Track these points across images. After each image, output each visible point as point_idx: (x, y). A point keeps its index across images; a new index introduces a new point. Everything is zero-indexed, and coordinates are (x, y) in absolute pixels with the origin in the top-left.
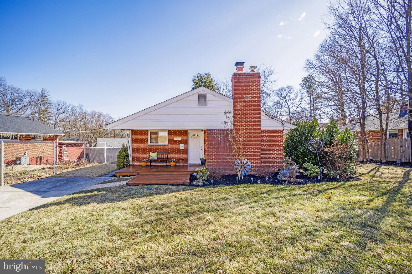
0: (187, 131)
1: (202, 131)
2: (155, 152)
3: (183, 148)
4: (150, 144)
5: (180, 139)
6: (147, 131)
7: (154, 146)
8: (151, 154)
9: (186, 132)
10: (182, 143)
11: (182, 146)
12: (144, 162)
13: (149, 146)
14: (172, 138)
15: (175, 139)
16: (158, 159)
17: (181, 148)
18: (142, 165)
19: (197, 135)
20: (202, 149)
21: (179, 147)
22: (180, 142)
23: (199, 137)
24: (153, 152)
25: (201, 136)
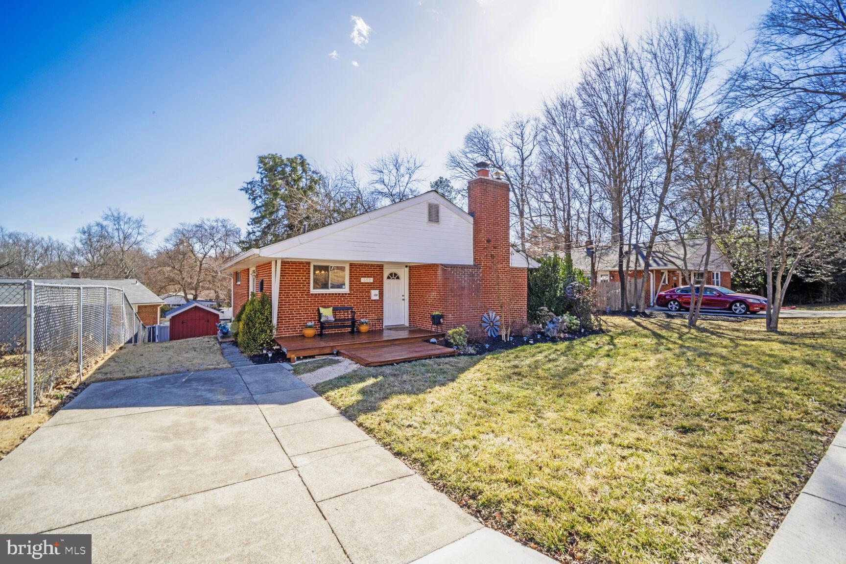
0: (382, 266)
1: (406, 266)
2: (329, 307)
3: (377, 298)
4: (313, 291)
5: (371, 280)
6: (309, 263)
7: (323, 294)
8: (322, 310)
9: (380, 267)
10: (374, 289)
11: (374, 294)
12: (310, 327)
13: (312, 294)
14: (358, 279)
15: (363, 280)
16: (336, 320)
17: (373, 298)
18: (306, 335)
19: (395, 275)
20: (404, 300)
21: (369, 297)
22: (371, 286)
23: (398, 278)
24: (324, 307)
25: (401, 276)
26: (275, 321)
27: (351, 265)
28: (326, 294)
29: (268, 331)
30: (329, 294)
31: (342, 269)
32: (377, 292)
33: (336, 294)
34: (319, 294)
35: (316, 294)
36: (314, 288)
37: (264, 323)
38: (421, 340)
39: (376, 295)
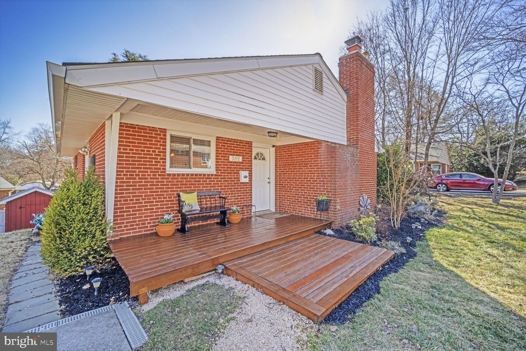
1: (274, 146)
2: (191, 192)
3: (247, 180)
4: (169, 170)
5: (240, 159)
6: (164, 131)
7: (183, 175)
8: (184, 197)
10: (243, 169)
11: (243, 175)
12: (168, 222)
13: (169, 175)
14: (225, 156)
15: (231, 158)
16: (202, 209)
17: (243, 180)
18: (159, 234)
19: (262, 154)
20: (269, 183)
21: (238, 179)
22: (239, 167)
23: (264, 159)
24: (185, 192)
25: (267, 158)
26: (110, 216)
27: (218, 138)
28: (188, 175)
29: (98, 233)
30: (192, 175)
31: (208, 144)
32: (246, 173)
33: (200, 175)
34: (179, 175)
35: (174, 175)
36: (171, 167)
37: (91, 220)
38: (313, 231)
39: (246, 177)
